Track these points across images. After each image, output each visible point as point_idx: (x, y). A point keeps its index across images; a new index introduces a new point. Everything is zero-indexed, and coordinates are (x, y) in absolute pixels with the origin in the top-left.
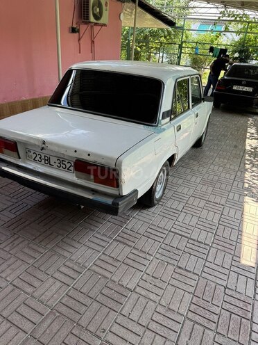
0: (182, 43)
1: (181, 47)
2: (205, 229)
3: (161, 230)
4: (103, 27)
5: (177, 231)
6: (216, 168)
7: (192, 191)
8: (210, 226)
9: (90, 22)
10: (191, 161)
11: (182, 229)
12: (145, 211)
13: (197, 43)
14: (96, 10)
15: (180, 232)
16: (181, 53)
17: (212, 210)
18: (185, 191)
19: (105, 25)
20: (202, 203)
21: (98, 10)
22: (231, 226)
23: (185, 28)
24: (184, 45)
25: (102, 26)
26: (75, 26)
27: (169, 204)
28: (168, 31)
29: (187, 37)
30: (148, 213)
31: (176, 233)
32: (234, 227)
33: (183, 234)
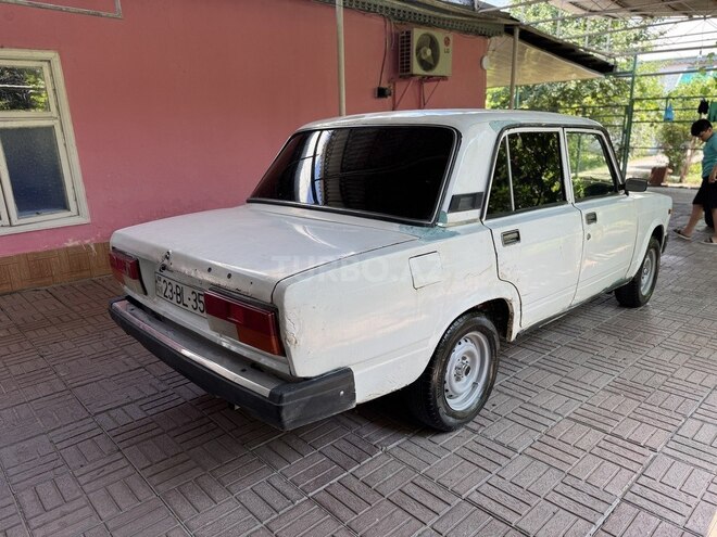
0: (632, 101)
1: (629, 111)
2: (572, 506)
3: (440, 494)
4: (441, 82)
5: (485, 502)
6: (667, 356)
7: (574, 406)
8: (590, 502)
9: (413, 75)
10: (601, 338)
11: (504, 498)
12: (423, 442)
13: (667, 98)
14: (425, 53)
15: (493, 507)
16: (630, 122)
17: (615, 458)
18: (555, 403)
19: (444, 78)
20: (591, 438)
21: (429, 52)
22: (662, 512)
23: (637, 73)
24: (636, 107)
25: (438, 80)
26: (384, 85)
27: (495, 431)
28: (601, 85)
29: (643, 90)
30: (429, 446)
31: (480, 507)
32: (671, 516)
33: (500, 511)
